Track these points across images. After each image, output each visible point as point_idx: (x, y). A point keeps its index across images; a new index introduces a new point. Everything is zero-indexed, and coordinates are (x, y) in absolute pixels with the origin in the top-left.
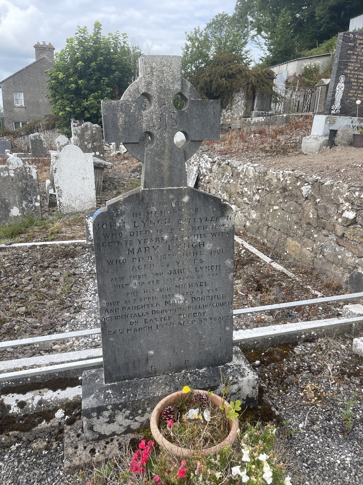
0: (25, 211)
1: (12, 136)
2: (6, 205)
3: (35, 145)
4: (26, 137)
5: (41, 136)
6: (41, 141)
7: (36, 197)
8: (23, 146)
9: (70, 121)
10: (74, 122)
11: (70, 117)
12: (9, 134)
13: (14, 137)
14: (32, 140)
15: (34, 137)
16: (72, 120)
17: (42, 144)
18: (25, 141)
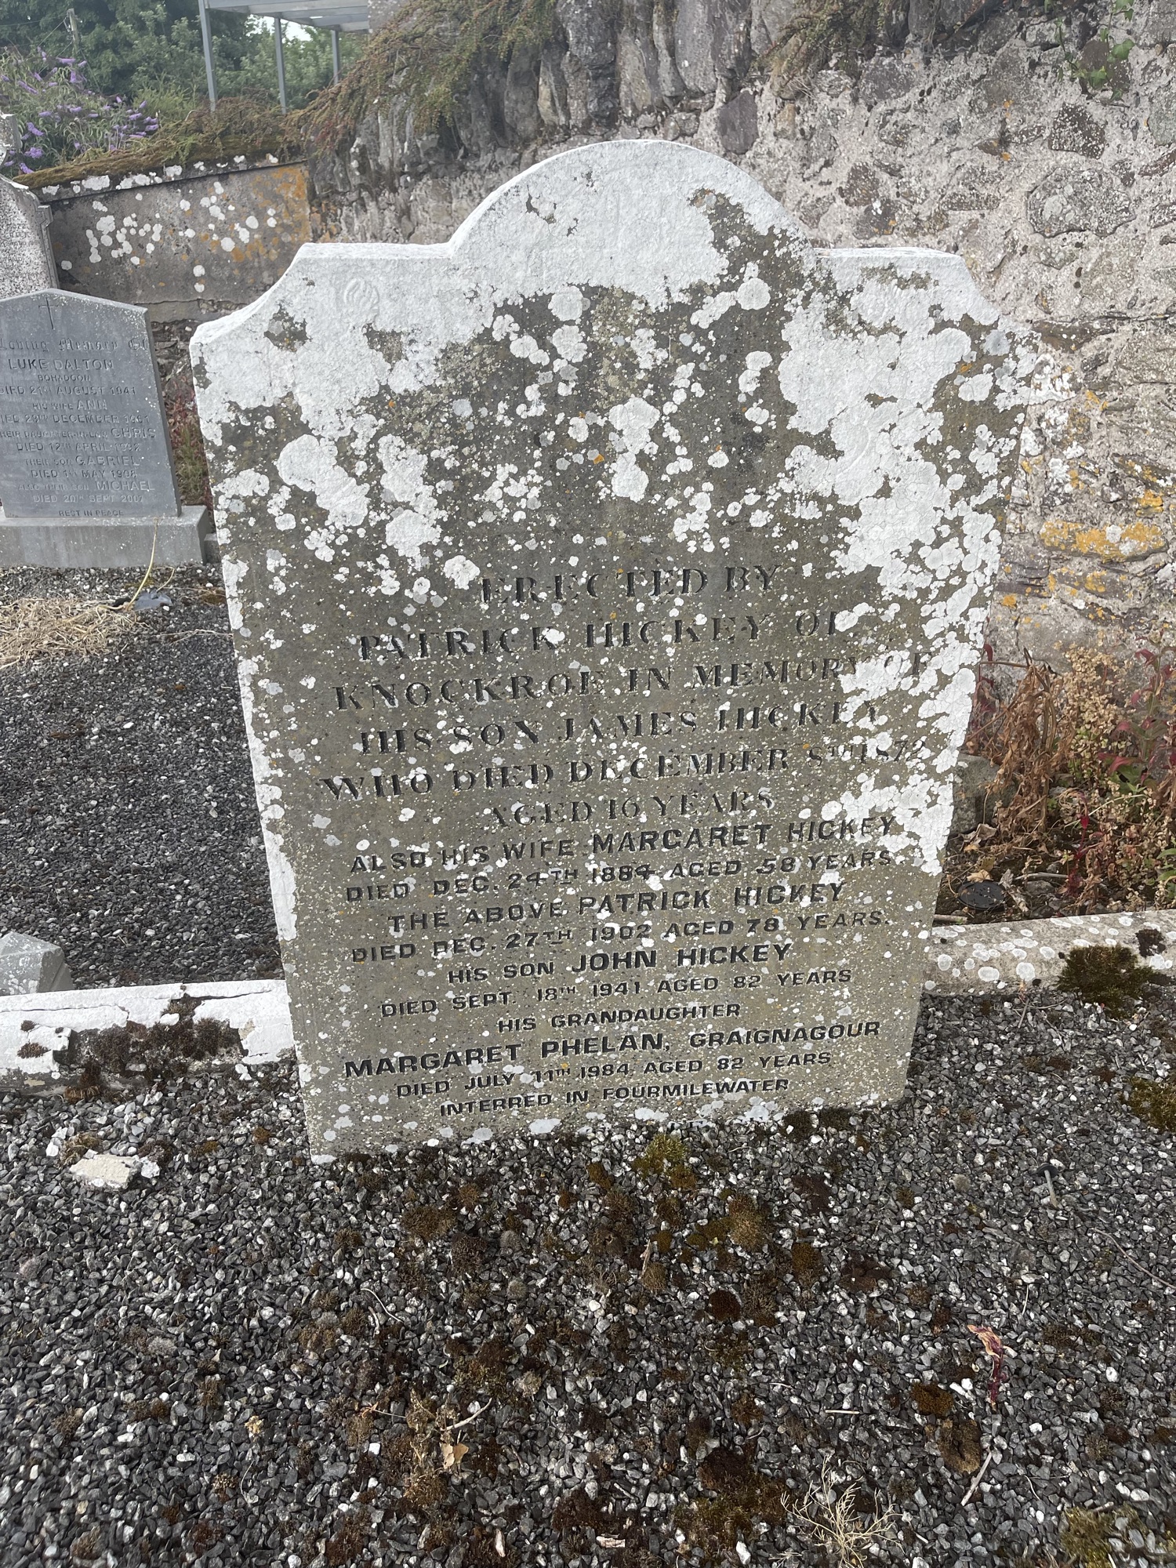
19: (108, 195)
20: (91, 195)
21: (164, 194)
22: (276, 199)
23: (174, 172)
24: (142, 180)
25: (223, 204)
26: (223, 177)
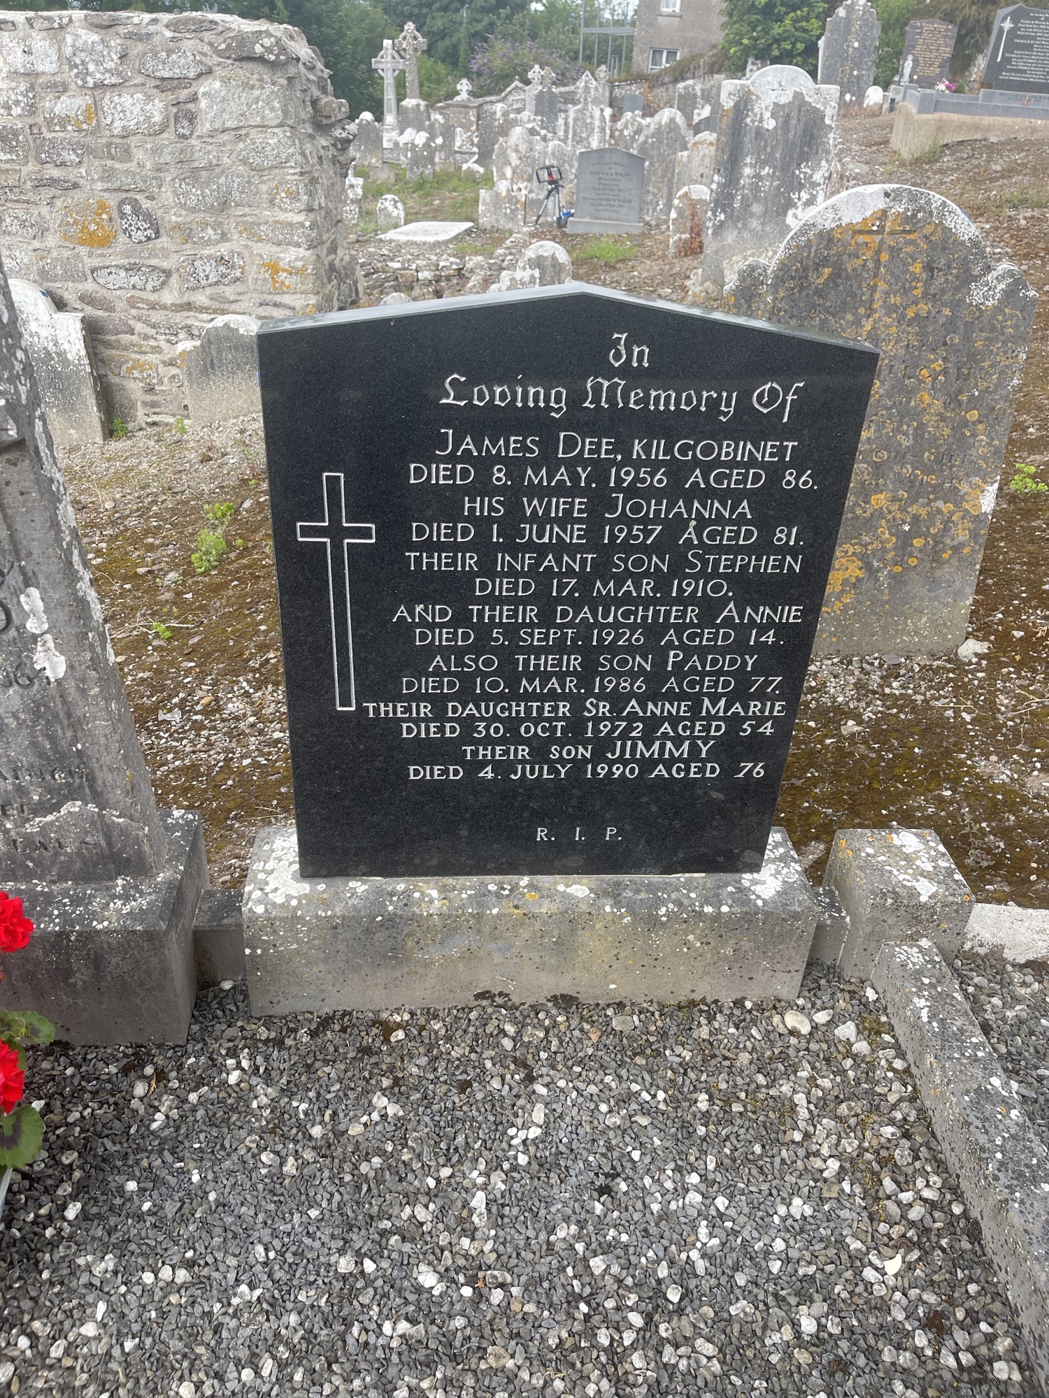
9: (746, 62)
10: (753, 64)
11: (747, 56)
16: (750, 60)
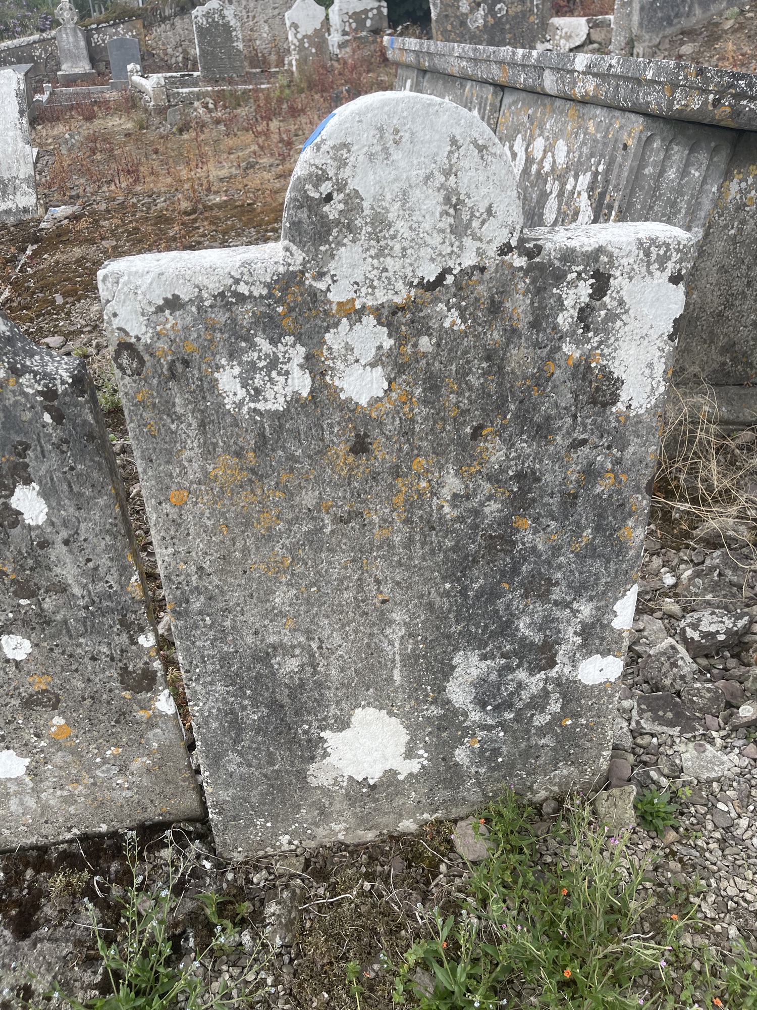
0: (467, 732)
1: (140, 22)
2: (275, 706)
3: (209, 42)
4: (178, 21)
5: (226, 12)
6: (227, 28)
7: (605, 610)
8: (170, 51)
12: (130, 17)
13: (144, 27)
14: (200, 28)
15: (207, 15)
17: (230, 39)
18: (174, 35)
19: (96, 29)
20: (92, 29)
21: (108, 29)
22: (135, 28)
23: (112, 22)
24: (104, 25)
25: (123, 29)
26: (123, 23)
